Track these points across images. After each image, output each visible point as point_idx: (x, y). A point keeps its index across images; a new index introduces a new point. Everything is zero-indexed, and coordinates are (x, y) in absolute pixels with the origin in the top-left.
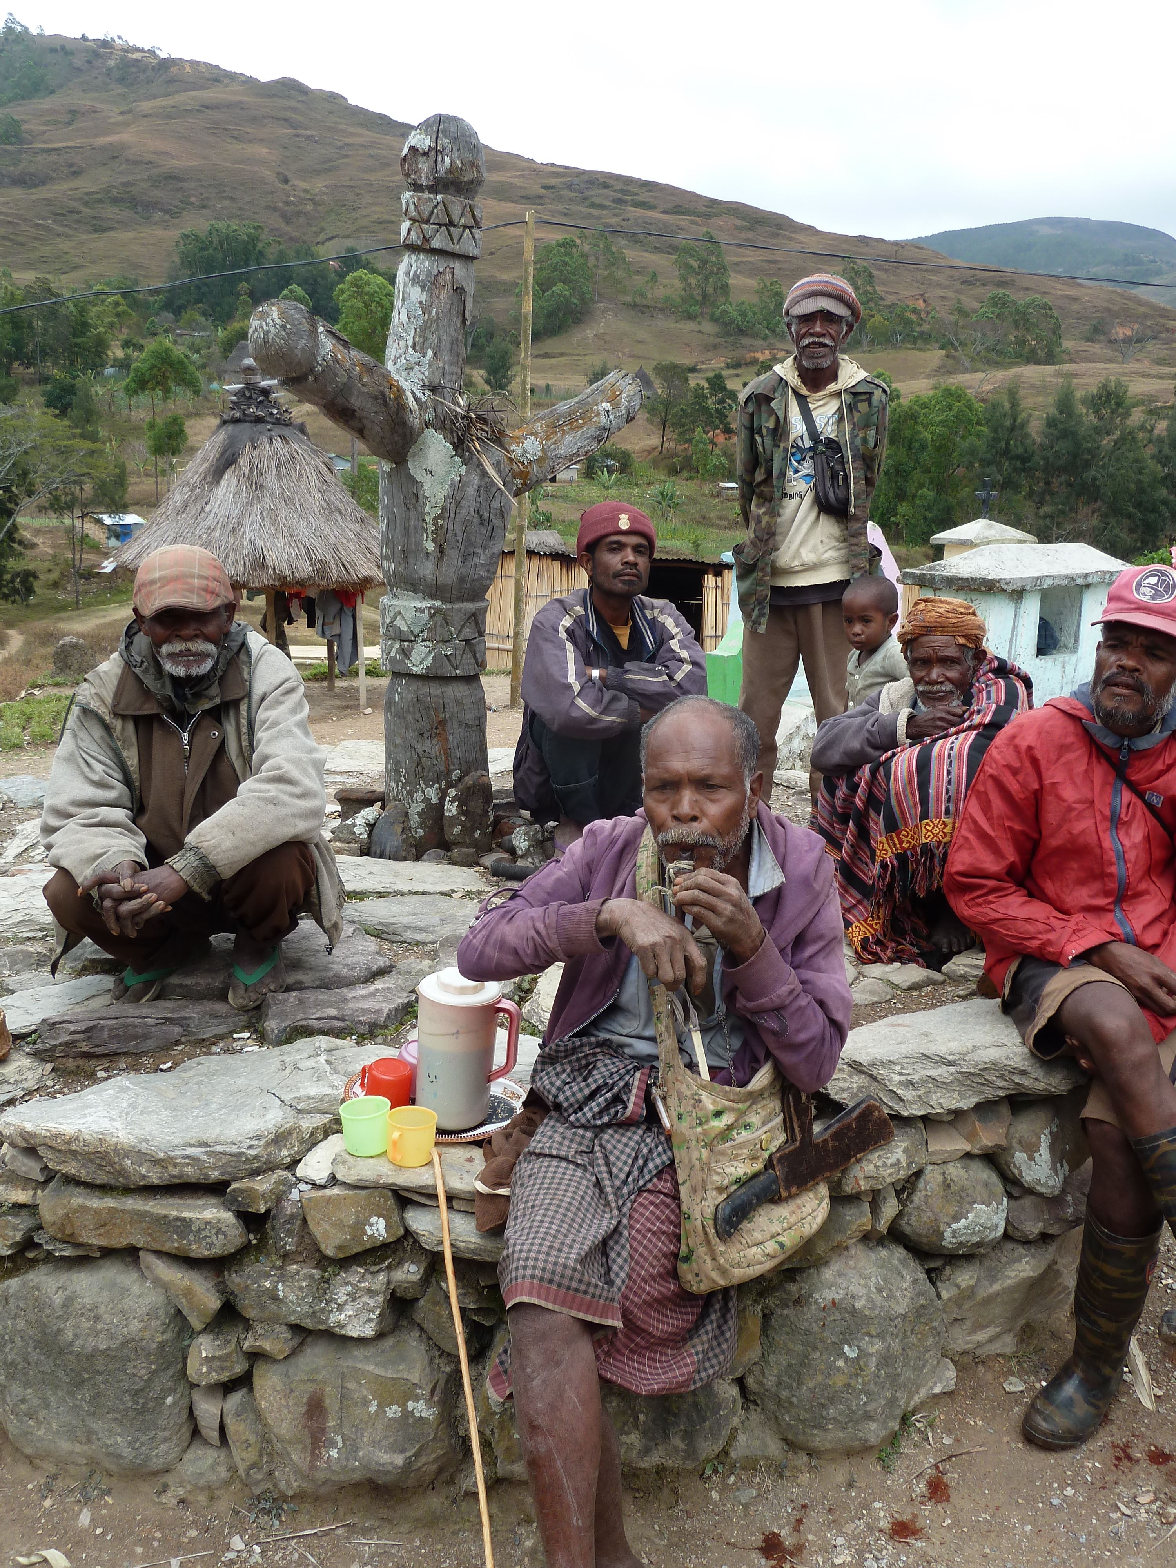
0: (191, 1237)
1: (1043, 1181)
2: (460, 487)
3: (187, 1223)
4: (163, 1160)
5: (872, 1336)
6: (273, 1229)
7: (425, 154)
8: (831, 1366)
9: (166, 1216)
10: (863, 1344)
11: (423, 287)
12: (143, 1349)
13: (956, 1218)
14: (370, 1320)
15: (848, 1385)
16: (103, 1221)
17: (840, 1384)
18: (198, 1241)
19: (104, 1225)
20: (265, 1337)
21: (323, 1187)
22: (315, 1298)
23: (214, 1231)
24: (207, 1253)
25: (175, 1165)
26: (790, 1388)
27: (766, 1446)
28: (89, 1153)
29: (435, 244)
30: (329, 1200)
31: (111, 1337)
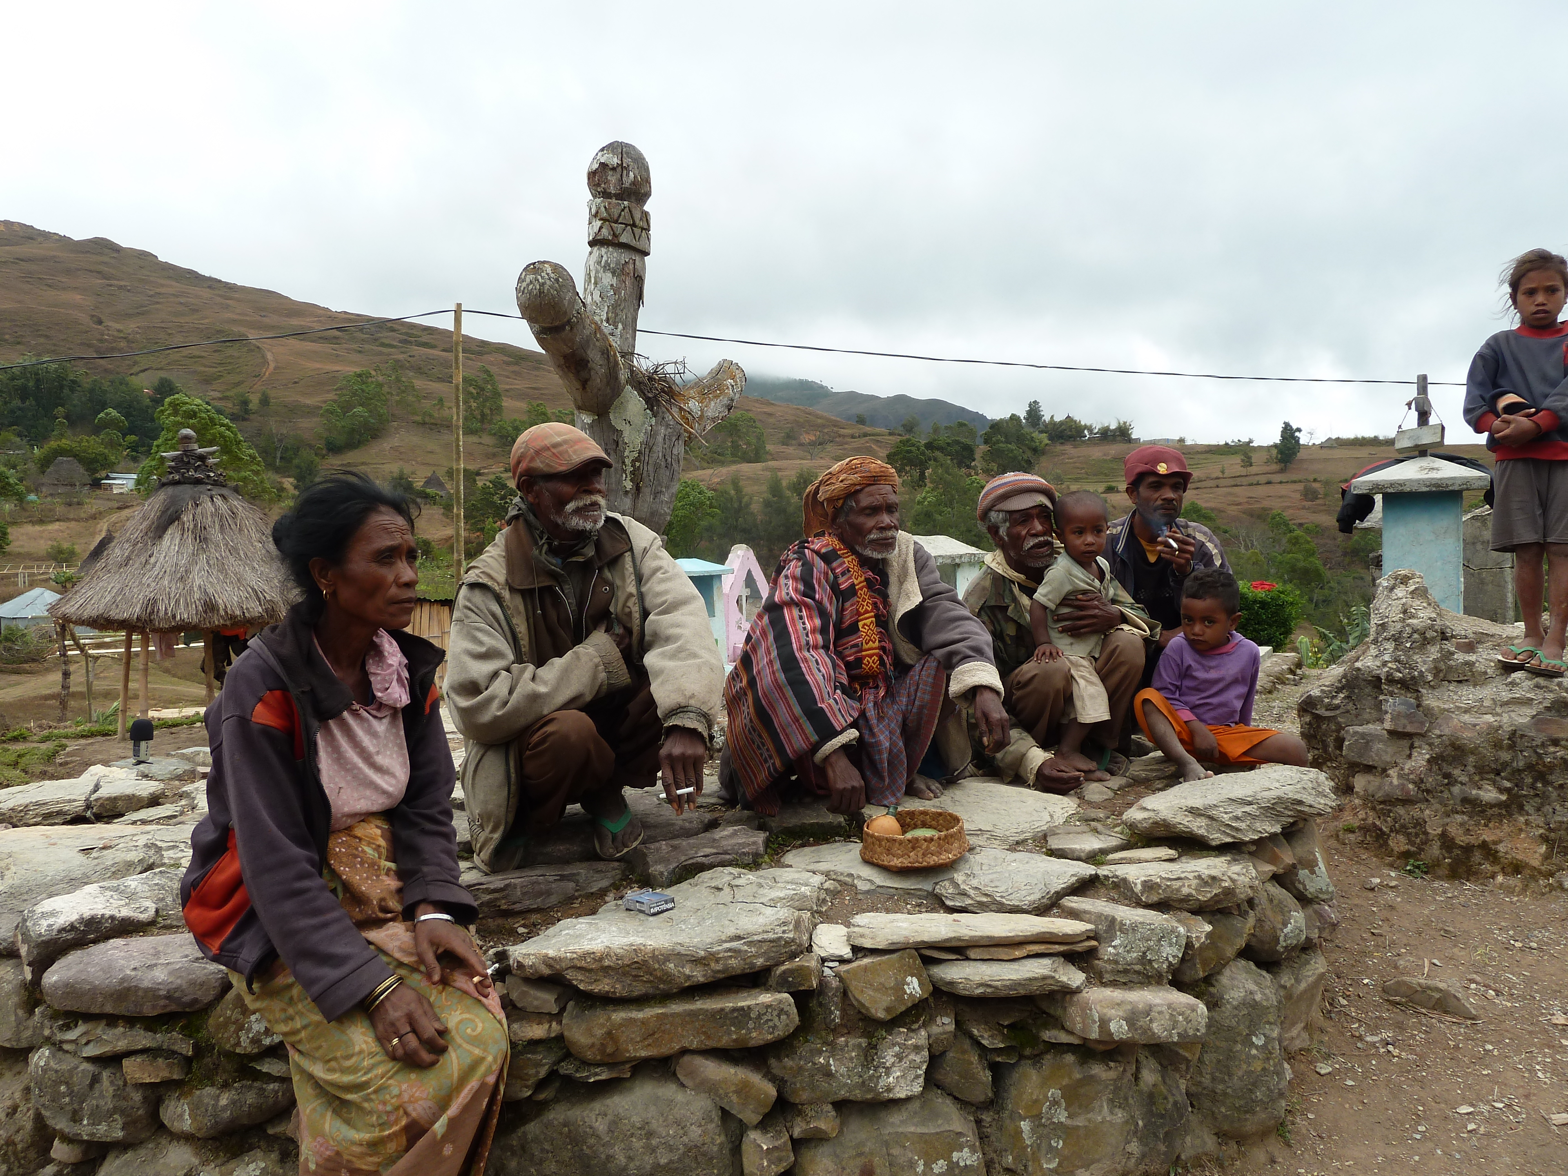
0: (751, 1025)
1: (1324, 889)
2: (652, 434)
3: (744, 1012)
4: (704, 958)
5: (1270, 1023)
6: (820, 1005)
7: (614, 169)
8: (1249, 1055)
9: (722, 1010)
10: (1267, 1032)
11: (613, 273)
12: (704, 1155)
13: (1285, 925)
14: (918, 1077)
15: (1264, 1069)
16: (650, 1033)
17: (1259, 1069)
18: (758, 1027)
19: (653, 1034)
20: (816, 1118)
21: (849, 961)
22: (863, 1066)
23: (775, 1013)
24: (770, 1037)
25: (717, 961)
26: (1223, 1081)
27: (1205, 1143)
28: (624, 966)
29: (623, 239)
30: (866, 968)
31: (671, 1149)
